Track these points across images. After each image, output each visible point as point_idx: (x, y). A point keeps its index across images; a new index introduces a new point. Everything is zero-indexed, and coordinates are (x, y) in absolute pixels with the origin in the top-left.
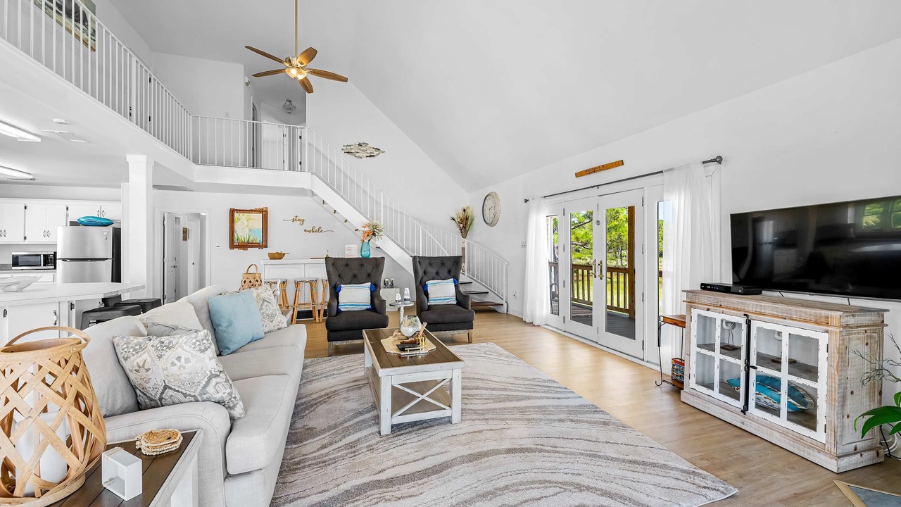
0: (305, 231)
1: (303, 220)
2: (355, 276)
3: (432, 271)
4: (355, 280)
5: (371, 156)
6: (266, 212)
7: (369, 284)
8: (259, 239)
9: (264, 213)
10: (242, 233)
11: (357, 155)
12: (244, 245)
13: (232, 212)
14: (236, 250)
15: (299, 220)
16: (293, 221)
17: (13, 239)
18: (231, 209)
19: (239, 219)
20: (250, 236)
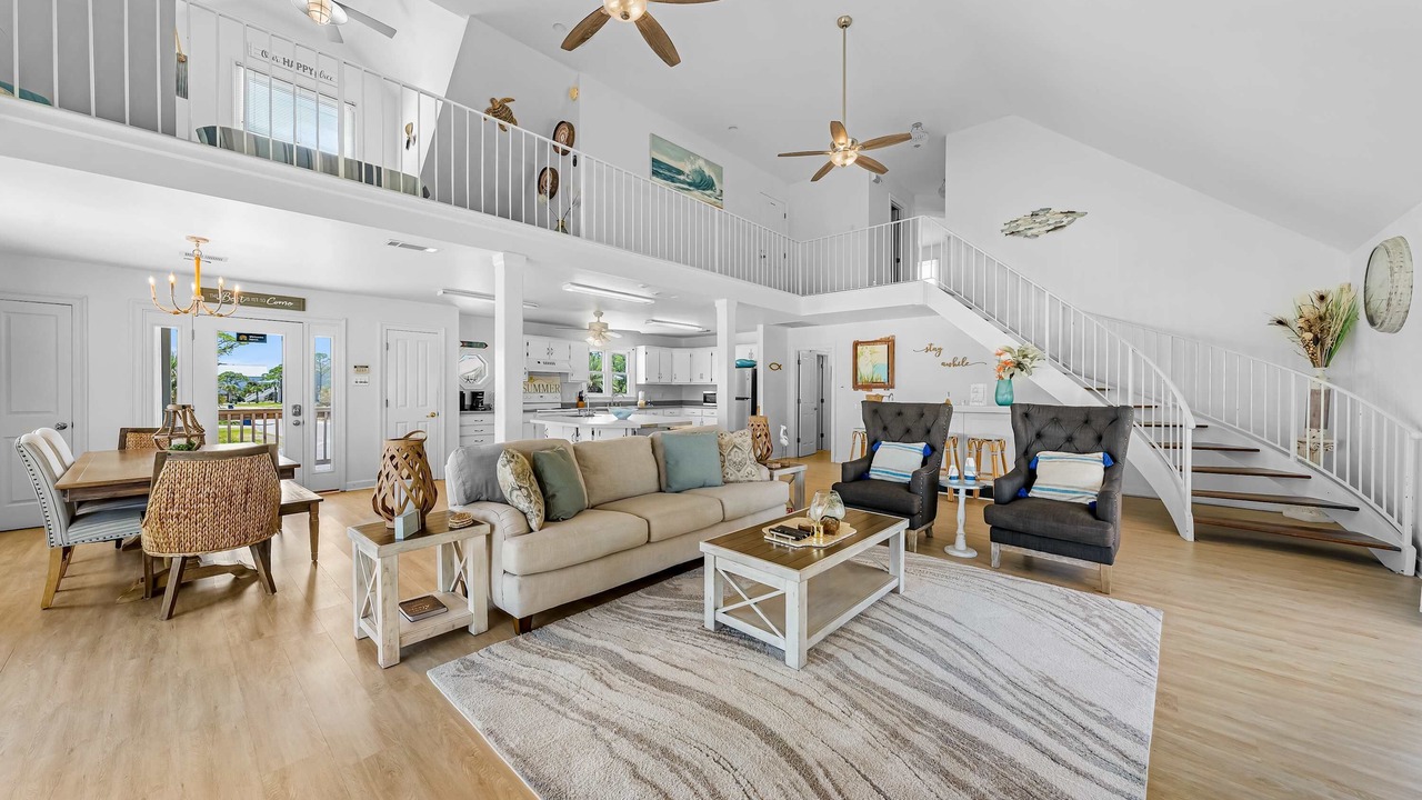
0: (943, 364)
1: (940, 349)
2: (908, 431)
3: (1059, 433)
4: (907, 436)
5: (1055, 228)
6: (893, 341)
7: (923, 445)
8: (884, 378)
9: (890, 343)
10: (865, 372)
11: (1029, 233)
12: (868, 386)
13: (856, 346)
14: (860, 391)
15: (934, 349)
16: (926, 351)
17: (706, 380)
18: (855, 341)
19: (862, 354)
20: (873, 374)
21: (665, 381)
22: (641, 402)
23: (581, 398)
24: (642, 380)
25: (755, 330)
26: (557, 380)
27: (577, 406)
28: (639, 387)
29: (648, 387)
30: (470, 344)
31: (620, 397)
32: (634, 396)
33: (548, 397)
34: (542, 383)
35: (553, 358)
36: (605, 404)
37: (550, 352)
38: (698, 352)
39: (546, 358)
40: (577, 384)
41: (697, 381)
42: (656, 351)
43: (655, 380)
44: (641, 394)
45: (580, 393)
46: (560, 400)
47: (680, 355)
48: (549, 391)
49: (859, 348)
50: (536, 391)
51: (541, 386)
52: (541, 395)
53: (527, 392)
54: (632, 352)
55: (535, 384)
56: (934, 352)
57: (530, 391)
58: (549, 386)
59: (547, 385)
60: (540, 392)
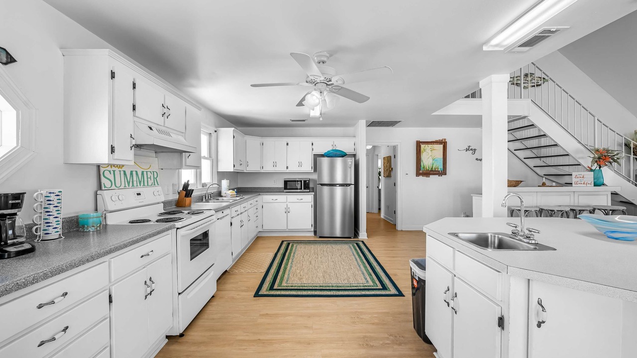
0: (477, 160)
1: (475, 150)
6: (446, 143)
10: (427, 162)
11: (524, 85)
12: (428, 173)
13: (419, 144)
14: (421, 177)
15: (472, 150)
16: (466, 151)
17: (281, 168)
18: (417, 141)
19: (425, 150)
20: (433, 164)
21: (243, 168)
22: (231, 192)
23: (188, 192)
24: (229, 167)
26: (155, 164)
27: (177, 205)
28: (221, 174)
33: (148, 194)
34: (134, 168)
35: (167, 124)
36: (199, 198)
37: (166, 111)
39: (161, 122)
41: (269, 168)
44: (225, 183)
45: (187, 184)
46: (161, 198)
48: (146, 184)
49: (423, 146)
50: (127, 185)
51: (134, 173)
52: (138, 191)
53: (113, 187)
54: (214, 134)
55: (124, 172)
56: (471, 152)
57: (118, 184)
58: (145, 173)
59: (143, 172)
60: (133, 185)
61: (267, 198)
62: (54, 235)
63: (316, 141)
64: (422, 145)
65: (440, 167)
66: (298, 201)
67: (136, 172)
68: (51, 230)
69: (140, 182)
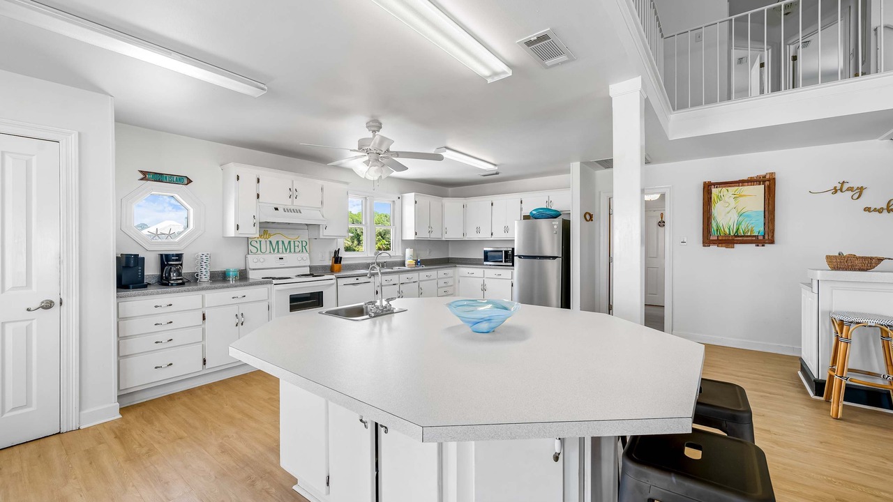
0: (868, 209)
1: (861, 189)
6: (773, 180)
9: (769, 184)
10: (725, 220)
12: (729, 241)
13: (708, 188)
14: (713, 248)
15: (850, 189)
16: (836, 192)
17: (484, 235)
18: (705, 183)
19: (720, 198)
20: (739, 224)
21: (435, 236)
22: (409, 261)
23: (337, 260)
24: (410, 235)
25: (568, 171)
26: (304, 235)
27: (331, 270)
28: (407, 244)
29: (416, 244)
30: (159, 177)
31: (384, 256)
32: (399, 253)
33: (292, 259)
34: (280, 238)
35: (297, 203)
36: (367, 266)
37: (293, 193)
38: (473, 202)
39: (288, 203)
40: (331, 240)
41: (472, 236)
42: (427, 200)
43: (424, 235)
44: (409, 252)
45: (337, 252)
46: (308, 263)
47: (451, 205)
48: (292, 250)
49: (715, 191)
50: (272, 251)
51: (280, 243)
52: (281, 256)
53: (259, 252)
54: (398, 202)
55: (270, 242)
56: (851, 193)
57: (263, 250)
58: (292, 243)
59: (289, 242)
60: (278, 252)
61: (464, 270)
62: (204, 279)
63: (526, 197)
64: (713, 190)
65: (758, 228)
66: (495, 276)
67: (283, 242)
68: (203, 277)
69: (274, 251)
